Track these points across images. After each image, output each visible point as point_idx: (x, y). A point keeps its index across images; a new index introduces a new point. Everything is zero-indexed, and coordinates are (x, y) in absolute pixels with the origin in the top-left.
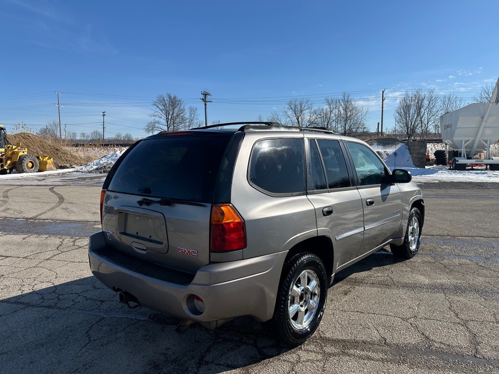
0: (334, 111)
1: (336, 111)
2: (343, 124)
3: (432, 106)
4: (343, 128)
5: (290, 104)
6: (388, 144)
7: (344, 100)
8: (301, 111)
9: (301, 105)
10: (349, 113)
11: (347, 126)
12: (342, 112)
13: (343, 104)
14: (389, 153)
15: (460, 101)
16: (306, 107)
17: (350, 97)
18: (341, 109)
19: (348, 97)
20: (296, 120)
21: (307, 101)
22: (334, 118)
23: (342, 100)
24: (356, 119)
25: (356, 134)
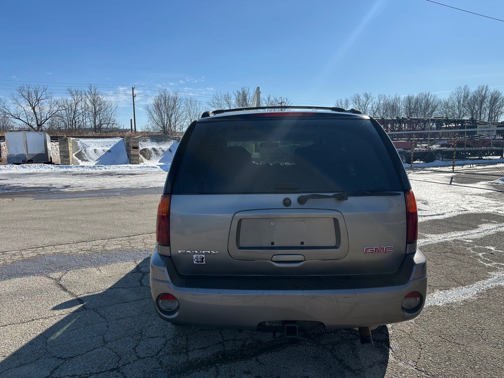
0: (80, 104)
1: (81, 104)
2: (92, 119)
3: (178, 107)
4: (92, 123)
5: (21, 90)
6: (162, 141)
7: (90, 93)
8: (38, 100)
9: (36, 93)
10: (98, 108)
11: (97, 121)
12: (90, 105)
13: (90, 97)
14: (164, 149)
15: (199, 104)
16: (43, 97)
17: (97, 90)
18: (88, 102)
19: (95, 90)
20: (32, 111)
21: (45, 90)
22: (81, 111)
23: (88, 92)
24: (105, 113)
25: (107, 130)
